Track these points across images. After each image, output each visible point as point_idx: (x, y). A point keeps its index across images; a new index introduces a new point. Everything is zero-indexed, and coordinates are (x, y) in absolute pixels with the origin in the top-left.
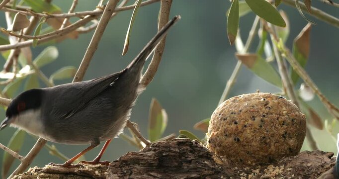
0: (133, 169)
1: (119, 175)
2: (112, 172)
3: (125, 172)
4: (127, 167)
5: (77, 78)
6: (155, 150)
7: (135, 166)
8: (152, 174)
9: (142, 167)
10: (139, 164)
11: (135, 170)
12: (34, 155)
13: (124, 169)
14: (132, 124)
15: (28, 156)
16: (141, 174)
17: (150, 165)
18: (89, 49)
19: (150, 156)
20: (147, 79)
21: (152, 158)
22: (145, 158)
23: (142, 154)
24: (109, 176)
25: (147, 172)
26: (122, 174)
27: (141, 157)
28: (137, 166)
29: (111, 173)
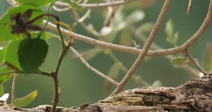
0: (195, 91)
1: (185, 95)
2: (180, 92)
3: (189, 93)
4: (190, 90)
5: (155, 29)
6: (209, 78)
7: (196, 89)
8: (208, 94)
9: (201, 90)
10: (199, 87)
11: (196, 91)
12: (126, 82)
13: (188, 91)
14: (194, 60)
15: (122, 83)
16: (200, 94)
17: (207, 88)
18: (164, 8)
19: (206, 82)
20: (204, 29)
21: (208, 83)
22: (203, 83)
23: (201, 81)
24: (178, 96)
25: (204, 93)
26: (187, 94)
27: (200, 83)
28: (197, 89)
29: (179, 94)
